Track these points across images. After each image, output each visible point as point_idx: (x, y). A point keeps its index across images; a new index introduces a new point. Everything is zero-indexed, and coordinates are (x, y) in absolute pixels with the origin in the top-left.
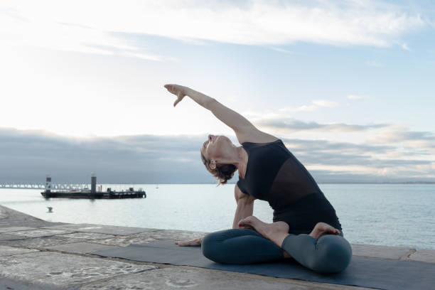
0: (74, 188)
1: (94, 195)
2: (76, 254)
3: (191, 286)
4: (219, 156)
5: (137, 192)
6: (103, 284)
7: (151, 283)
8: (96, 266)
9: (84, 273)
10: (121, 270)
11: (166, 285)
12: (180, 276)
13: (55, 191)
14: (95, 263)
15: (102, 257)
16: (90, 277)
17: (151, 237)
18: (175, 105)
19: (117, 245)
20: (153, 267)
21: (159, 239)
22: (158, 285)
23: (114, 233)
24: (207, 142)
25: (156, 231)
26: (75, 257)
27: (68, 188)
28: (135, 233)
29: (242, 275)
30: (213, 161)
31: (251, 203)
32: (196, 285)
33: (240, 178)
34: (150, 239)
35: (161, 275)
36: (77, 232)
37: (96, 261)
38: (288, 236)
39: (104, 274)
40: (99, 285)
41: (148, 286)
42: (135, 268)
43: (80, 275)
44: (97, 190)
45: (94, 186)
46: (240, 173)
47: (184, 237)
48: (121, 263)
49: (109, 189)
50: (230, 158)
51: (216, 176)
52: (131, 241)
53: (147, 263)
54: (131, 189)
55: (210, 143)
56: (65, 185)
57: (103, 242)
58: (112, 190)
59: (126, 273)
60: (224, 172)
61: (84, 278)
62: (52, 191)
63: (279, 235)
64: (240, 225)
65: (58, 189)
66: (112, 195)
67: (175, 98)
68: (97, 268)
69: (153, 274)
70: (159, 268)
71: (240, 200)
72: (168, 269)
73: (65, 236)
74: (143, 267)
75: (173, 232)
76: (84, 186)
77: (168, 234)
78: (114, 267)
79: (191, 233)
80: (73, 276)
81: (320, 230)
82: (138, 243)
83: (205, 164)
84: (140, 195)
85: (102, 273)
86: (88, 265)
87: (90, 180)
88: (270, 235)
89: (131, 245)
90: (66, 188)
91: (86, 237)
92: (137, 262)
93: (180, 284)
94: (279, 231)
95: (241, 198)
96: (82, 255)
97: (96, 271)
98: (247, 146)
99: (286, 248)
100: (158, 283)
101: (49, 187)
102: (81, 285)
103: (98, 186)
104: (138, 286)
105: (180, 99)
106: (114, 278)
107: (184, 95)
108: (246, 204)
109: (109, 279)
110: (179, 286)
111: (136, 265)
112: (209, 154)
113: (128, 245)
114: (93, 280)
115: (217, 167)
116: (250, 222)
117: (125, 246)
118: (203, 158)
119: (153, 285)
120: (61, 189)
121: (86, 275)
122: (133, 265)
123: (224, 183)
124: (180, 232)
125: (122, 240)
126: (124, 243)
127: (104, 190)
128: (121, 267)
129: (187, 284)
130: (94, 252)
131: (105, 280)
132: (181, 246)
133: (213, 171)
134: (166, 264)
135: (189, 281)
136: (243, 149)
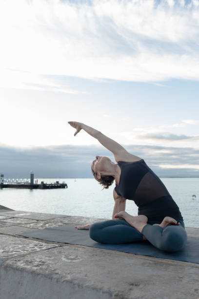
0: (19, 181)
1: (32, 186)
2: (9, 235)
3: (78, 260)
4: (102, 170)
5: (61, 184)
6: (21, 258)
7: (53, 258)
8: (20, 244)
9: (11, 250)
10: (36, 248)
11: (62, 260)
12: (72, 253)
13: (6, 184)
14: (20, 242)
15: (26, 237)
16: (14, 253)
17: (61, 222)
18: (75, 135)
19: (37, 228)
20: (57, 245)
21: (66, 224)
22: (56, 259)
23: (37, 218)
24: (95, 161)
25: (65, 217)
26: (8, 237)
27: (15, 181)
28: (52, 219)
29: (114, 252)
30: (99, 174)
31: (124, 202)
32: (81, 260)
33: (116, 185)
34: (60, 224)
35: (60, 252)
36: (14, 218)
37: (21, 240)
38: (146, 226)
39: (24, 250)
40: (19, 259)
41: (50, 260)
42: (45, 246)
43: (8, 252)
44: (34, 183)
45: (32, 180)
46: (116, 182)
47: (83, 222)
48: (36, 242)
49: (42, 182)
50: (110, 172)
51: (101, 184)
52: (47, 225)
53: (53, 242)
54: (57, 182)
55: (97, 161)
56: (13, 179)
57: (28, 226)
58: (45, 183)
59: (38, 250)
60: (106, 181)
61: (10, 253)
62: (4, 183)
63: (140, 224)
64: (116, 217)
65: (9, 182)
66: (44, 187)
67: (75, 130)
68: (20, 246)
69: (55, 251)
70: (61, 246)
71: (116, 200)
72: (66, 247)
73: (5, 221)
74: (51, 245)
75: (76, 218)
76: (25, 180)
77: (73, 220)
78: (31, 245)
79: (88, 218)
80: (4, 252)
81: (167, 222)
82: (52, 227)
83: (94, 175)
84: (63, 186)
85: (22, 250)
86: (15, 244)
87: (30, 176)
88: (134, 224)
89: (46, 229)
90: (14, 181)
91: (18, 222)
92: (47, 242)
93: (71, 259)
94: (140, 221)
95: (117, 198)
96: (13, 236)
97: (19, 249)
98: (120, 163)
99: (144, 234)
100: (56, 258)
101: (3, 181)
102: (8, 259)
103: (35, 180)
104: (43, 260)
105: (78, 131)
106: (29, 254)
107: (81, 129)
108: (120, 202)
109: (26, 255)
110: (69, 261)
111: (46, 244)
112: (96, 169)
113: (44, 228)
114: (16, 255)
115: (101, 177)
116: (122, 215)
117: (42, 229)
118: (93, 171)
119: (53, 260)
120: (10, 182)
121: (12, 251)
122: (44, 244)
123: (106, 188)
124: (81, 218)
125: (41, 224)
126: (42, 226)
127: (39, 183)
128: (36, 245)
129: (75, 259)
130: (20, 233)
131: (24, 256)
132: (78, 229)
133: (99, 180)
134: (66, 243)
135: (77, 256)
136: (118, 166)
